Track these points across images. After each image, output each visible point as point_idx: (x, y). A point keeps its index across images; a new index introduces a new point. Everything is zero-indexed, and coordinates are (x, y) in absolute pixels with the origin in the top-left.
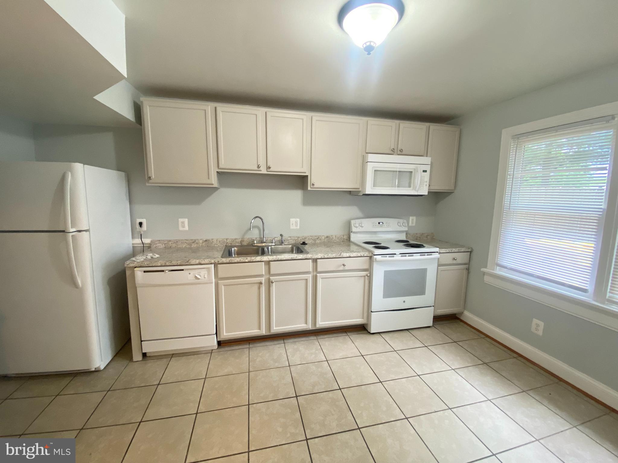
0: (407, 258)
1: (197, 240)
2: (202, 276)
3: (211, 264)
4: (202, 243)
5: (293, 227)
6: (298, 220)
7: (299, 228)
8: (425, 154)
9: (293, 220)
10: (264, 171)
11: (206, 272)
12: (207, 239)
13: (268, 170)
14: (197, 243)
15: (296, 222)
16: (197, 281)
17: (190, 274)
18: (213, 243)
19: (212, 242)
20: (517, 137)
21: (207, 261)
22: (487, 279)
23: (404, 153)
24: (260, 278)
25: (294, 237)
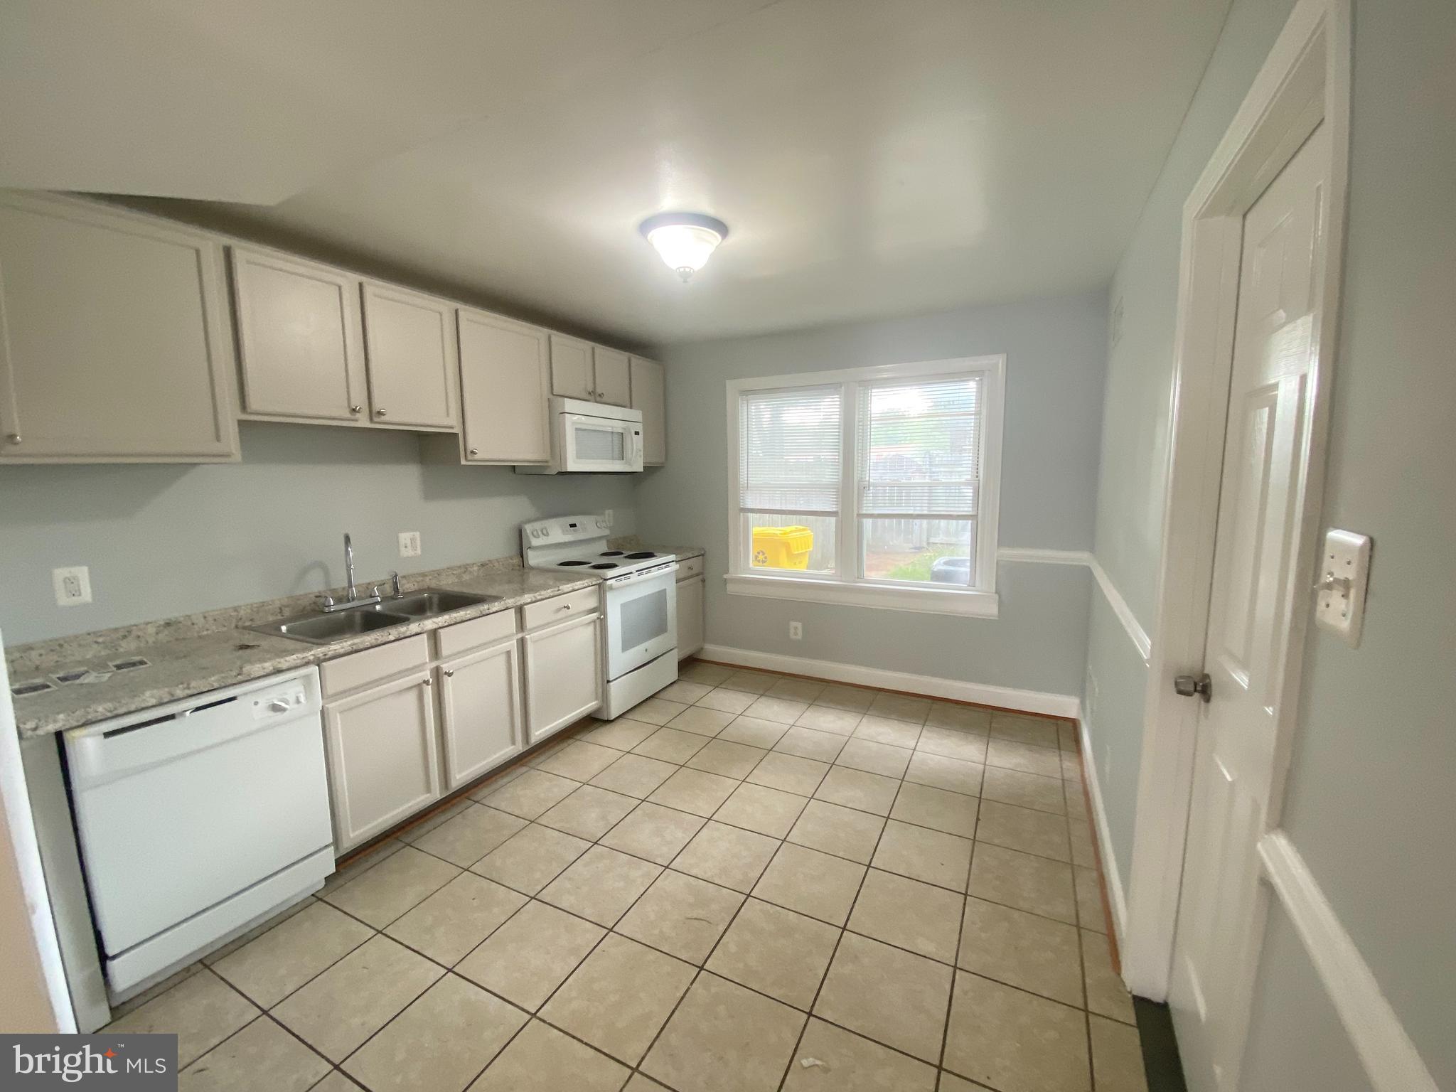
0: (645, 576)
1: (135, 628)
2: (292, 699)
3: (307, 663)
4: (157, 633)
5: (406, 552)
6: (417, 534)
7: (420, 553)
8: (629, 405)
9: (405, 537)
10: (363, 422)
11: (302, 688)
12: (170, 620)
13: (376, 419)
14: (139, 637)
15: (413, 540)
16: (279, 717)
17: (256, 703)
18: (195, 626)
19: (189, 623)
20: (747, 393)
21: (294, 660)
22: (731, 588)
23: (604, 399)
24: (420, 674)
25: (413, 575)
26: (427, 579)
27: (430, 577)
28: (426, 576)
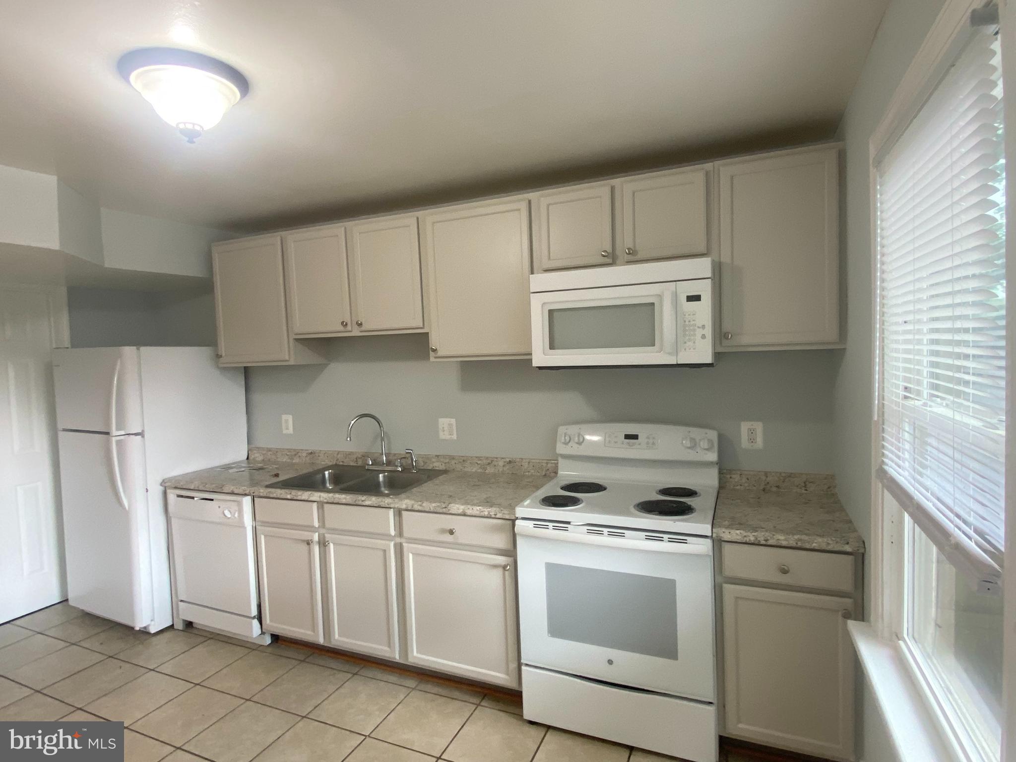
0: (605, 539)
2: (233, 513)
5: (444, 435)
6: (453, 421)
7: (455, 438)
9: (444, 422)
11: (237, 508)
15: (450, 425)
16: (227, 520)
17: (219, 507)
18: (319, 457)
23: (640, 256)
25: (444, 457)
26: (453, 462)
27: (456, 461)
28: (453, 459)
